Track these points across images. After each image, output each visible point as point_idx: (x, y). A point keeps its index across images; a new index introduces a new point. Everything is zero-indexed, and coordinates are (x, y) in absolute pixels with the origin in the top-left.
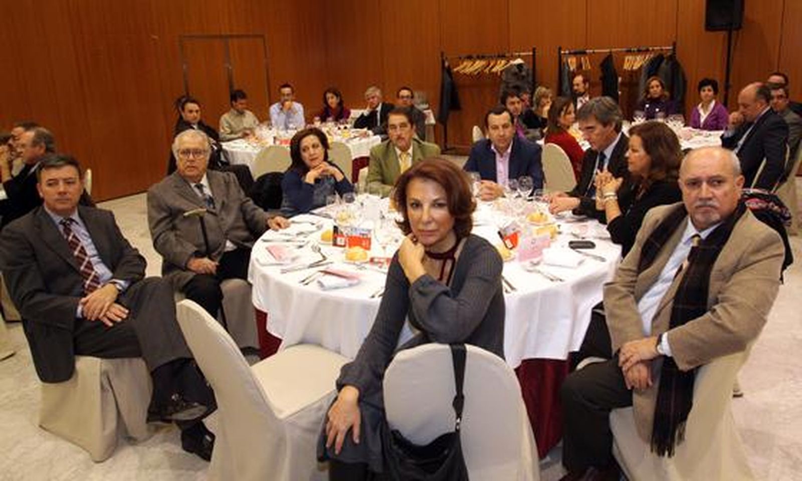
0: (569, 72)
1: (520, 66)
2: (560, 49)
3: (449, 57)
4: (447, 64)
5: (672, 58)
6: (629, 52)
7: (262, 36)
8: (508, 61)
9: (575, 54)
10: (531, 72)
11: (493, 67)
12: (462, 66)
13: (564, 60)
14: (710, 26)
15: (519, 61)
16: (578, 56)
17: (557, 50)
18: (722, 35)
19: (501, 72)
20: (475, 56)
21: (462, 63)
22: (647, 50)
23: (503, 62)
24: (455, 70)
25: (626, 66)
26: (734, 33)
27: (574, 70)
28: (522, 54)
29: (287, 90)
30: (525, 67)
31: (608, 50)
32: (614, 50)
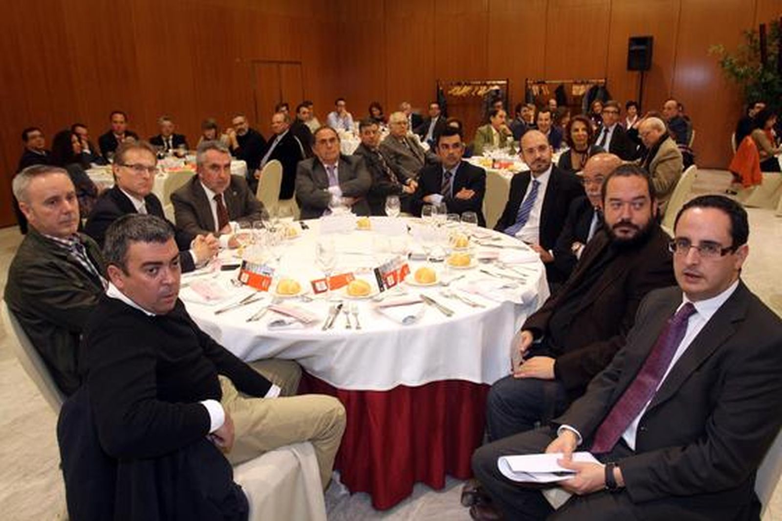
0: (533, 96)
1: (497, 91)
2: (527, 80)
3: (443, 83)
4: (441, 88)
5: (604, 88)
6: (576, 83)
7: (300, 63)
8: (488, 88)
9: (538, 83)
10: (505, 96)
11: (478, 91)
12: (453, 90)
13: (529, 87)
14: (630, 67)
15: (496, 87)
16: (540, 85)
17: (524, 80)
18: (637, 73)
19: (485, 95)
20: (463, 83)
21: (453, 88)
22: (588, 83)
23: (485, 88)
24: (450, 92)
25: (574, 93)
26: (645, 72)
27: (537, 94)
28: (499, 82)
29: (342, 103)
30: (500, 92)
31: (559, 82)
32: (565, 81)
